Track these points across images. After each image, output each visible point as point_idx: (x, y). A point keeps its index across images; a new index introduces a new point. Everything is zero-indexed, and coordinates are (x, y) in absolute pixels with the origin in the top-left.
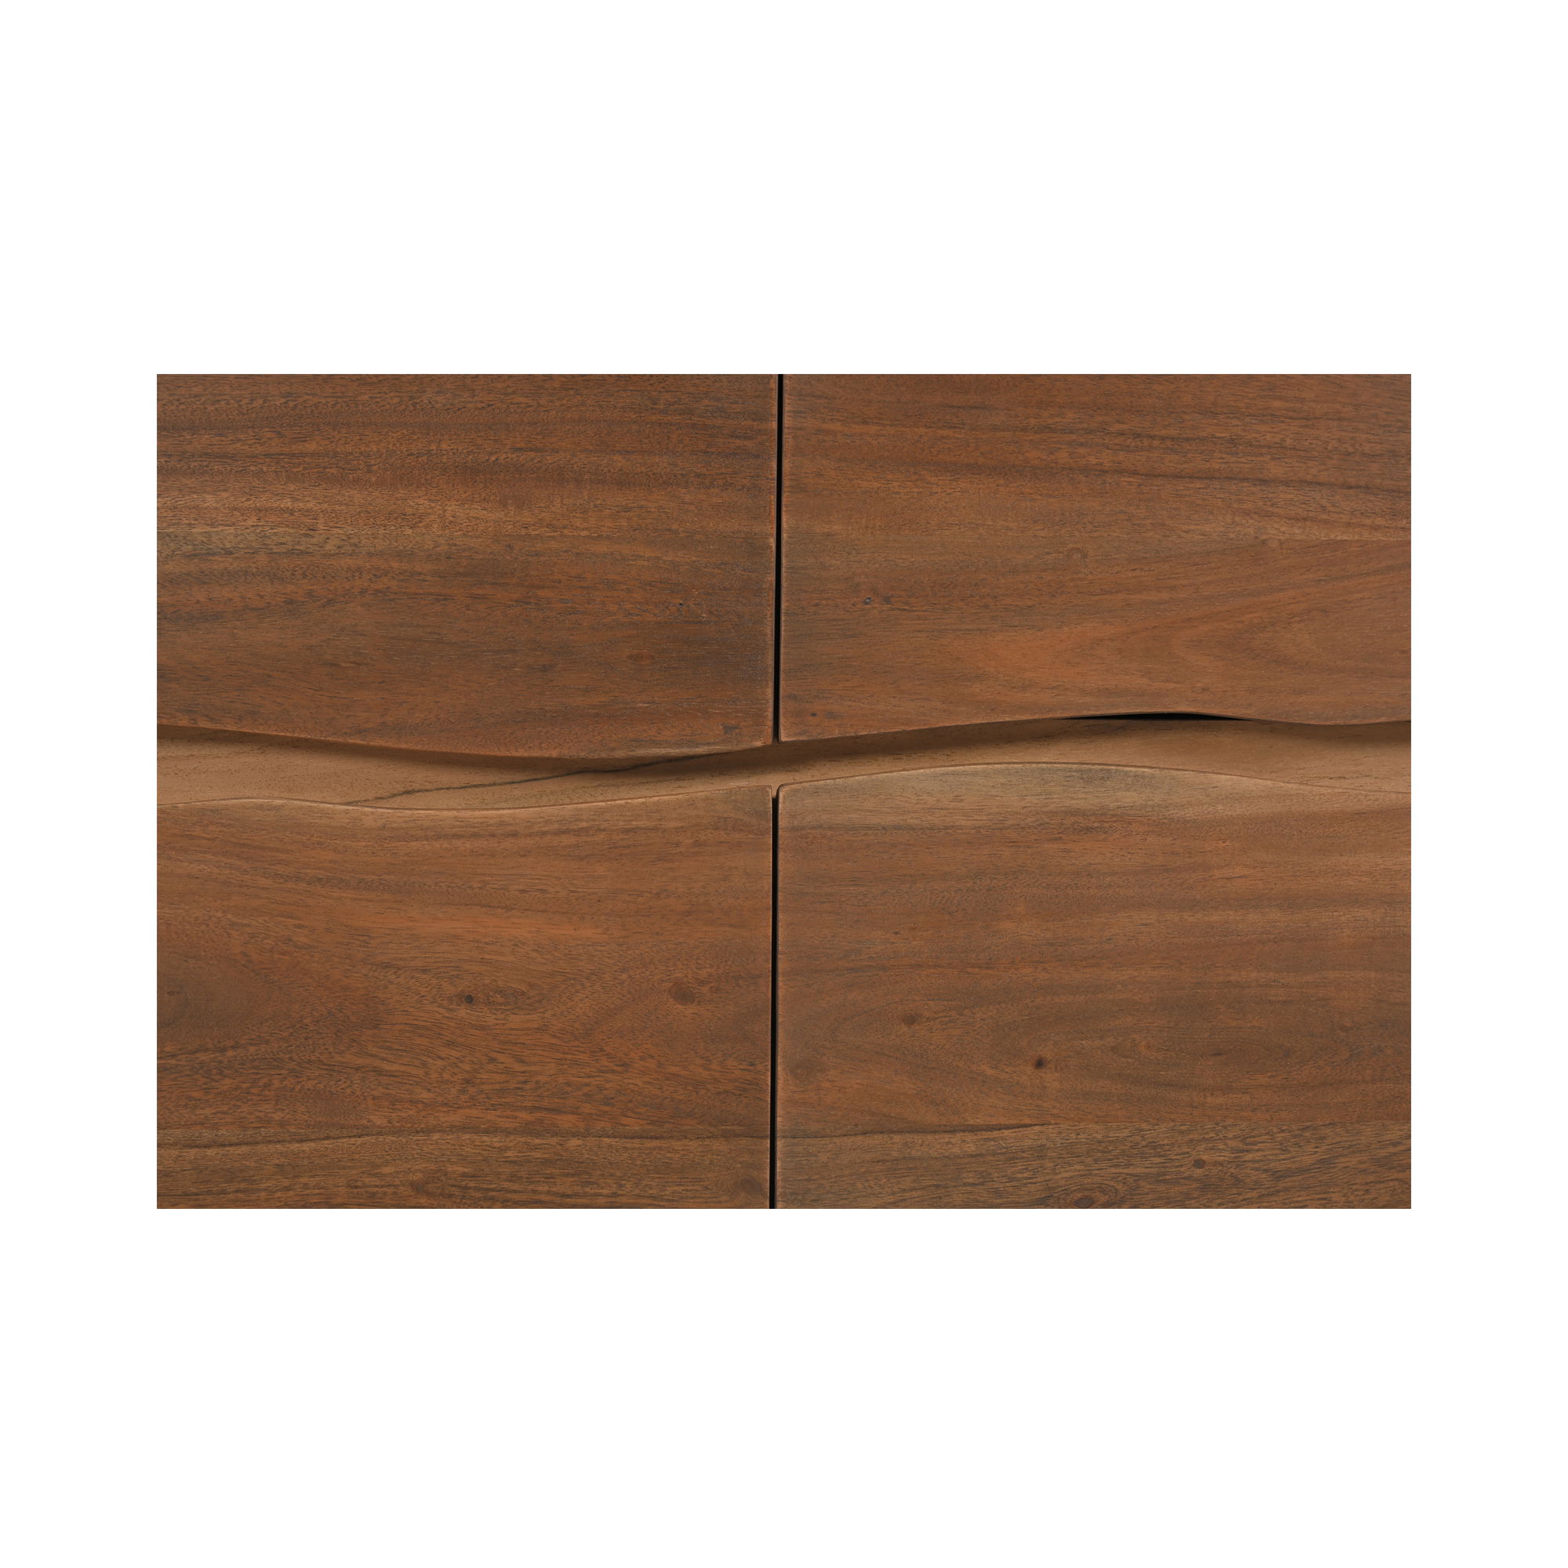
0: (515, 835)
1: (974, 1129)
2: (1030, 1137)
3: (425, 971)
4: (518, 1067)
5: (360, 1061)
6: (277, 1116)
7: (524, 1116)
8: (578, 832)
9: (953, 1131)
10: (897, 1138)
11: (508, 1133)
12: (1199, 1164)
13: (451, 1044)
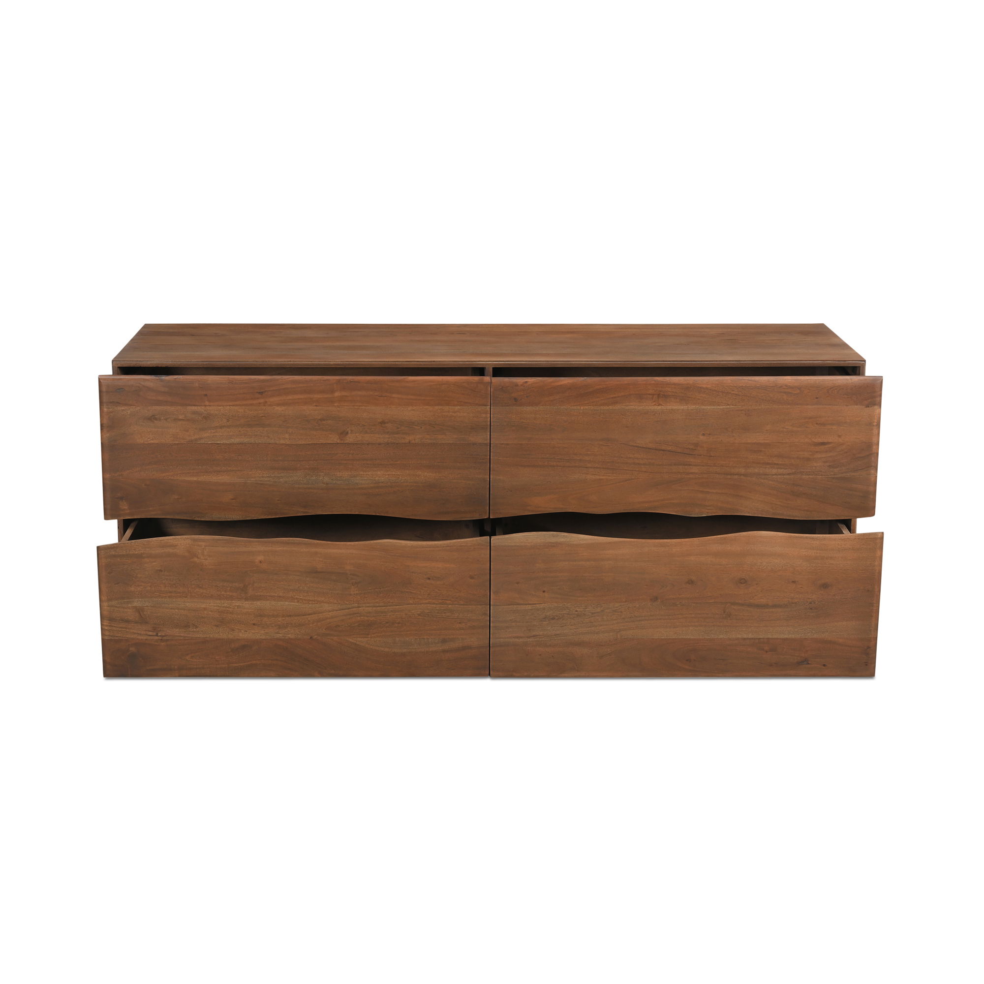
0: (438, 547)
1: (530, 604)
2: (542, 606)
3: (420, 573)
4: (439, 592)
5: (407, 591)
6: (391, 601)
7: (440, 601)
8: (450, 546)
9: (526, 605)
10: (515, 606)
11: (437, 604)
12: (576, 611)
13: (425, 587)
